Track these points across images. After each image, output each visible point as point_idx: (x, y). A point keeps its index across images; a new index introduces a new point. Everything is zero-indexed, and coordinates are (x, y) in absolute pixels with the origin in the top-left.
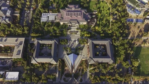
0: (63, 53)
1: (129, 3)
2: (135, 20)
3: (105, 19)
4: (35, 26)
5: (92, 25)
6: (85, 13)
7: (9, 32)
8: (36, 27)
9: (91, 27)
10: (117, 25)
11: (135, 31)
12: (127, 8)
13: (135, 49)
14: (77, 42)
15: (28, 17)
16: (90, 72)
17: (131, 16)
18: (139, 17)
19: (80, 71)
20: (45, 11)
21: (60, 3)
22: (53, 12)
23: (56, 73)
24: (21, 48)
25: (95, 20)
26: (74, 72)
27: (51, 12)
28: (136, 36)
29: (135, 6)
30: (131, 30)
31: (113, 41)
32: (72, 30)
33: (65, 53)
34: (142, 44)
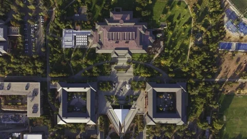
0: (105, 105)
1: (233, 8)
2: (234, 45)
3: (179, 43)
4: (53, 57)
5: (154, 54)
6: (142, 32)
7: (11, 72)
8: (55, 59)
9: (152, 58)
10: (201, 58)
11: (229, 66)
12: (226, 19)
13: (222, 99)
14: (127, 86)
15: (38, 37)
16: (147, 133)
17: (229, 38)
18: (243, 40)
19: (132, 129)
20: (67, 25)
21: (94, 7)
22: (83, 28)
23: (97, 135)
24: (38, 100)
25: (162, 43)
26: (123, 132)
27: (79, 27)
28: (229, 76)
29: (242, 16)
30: (223, 66)
31: (189, 88)
32: (120, 64)
33: (109, 104)
34: (236, 90)
